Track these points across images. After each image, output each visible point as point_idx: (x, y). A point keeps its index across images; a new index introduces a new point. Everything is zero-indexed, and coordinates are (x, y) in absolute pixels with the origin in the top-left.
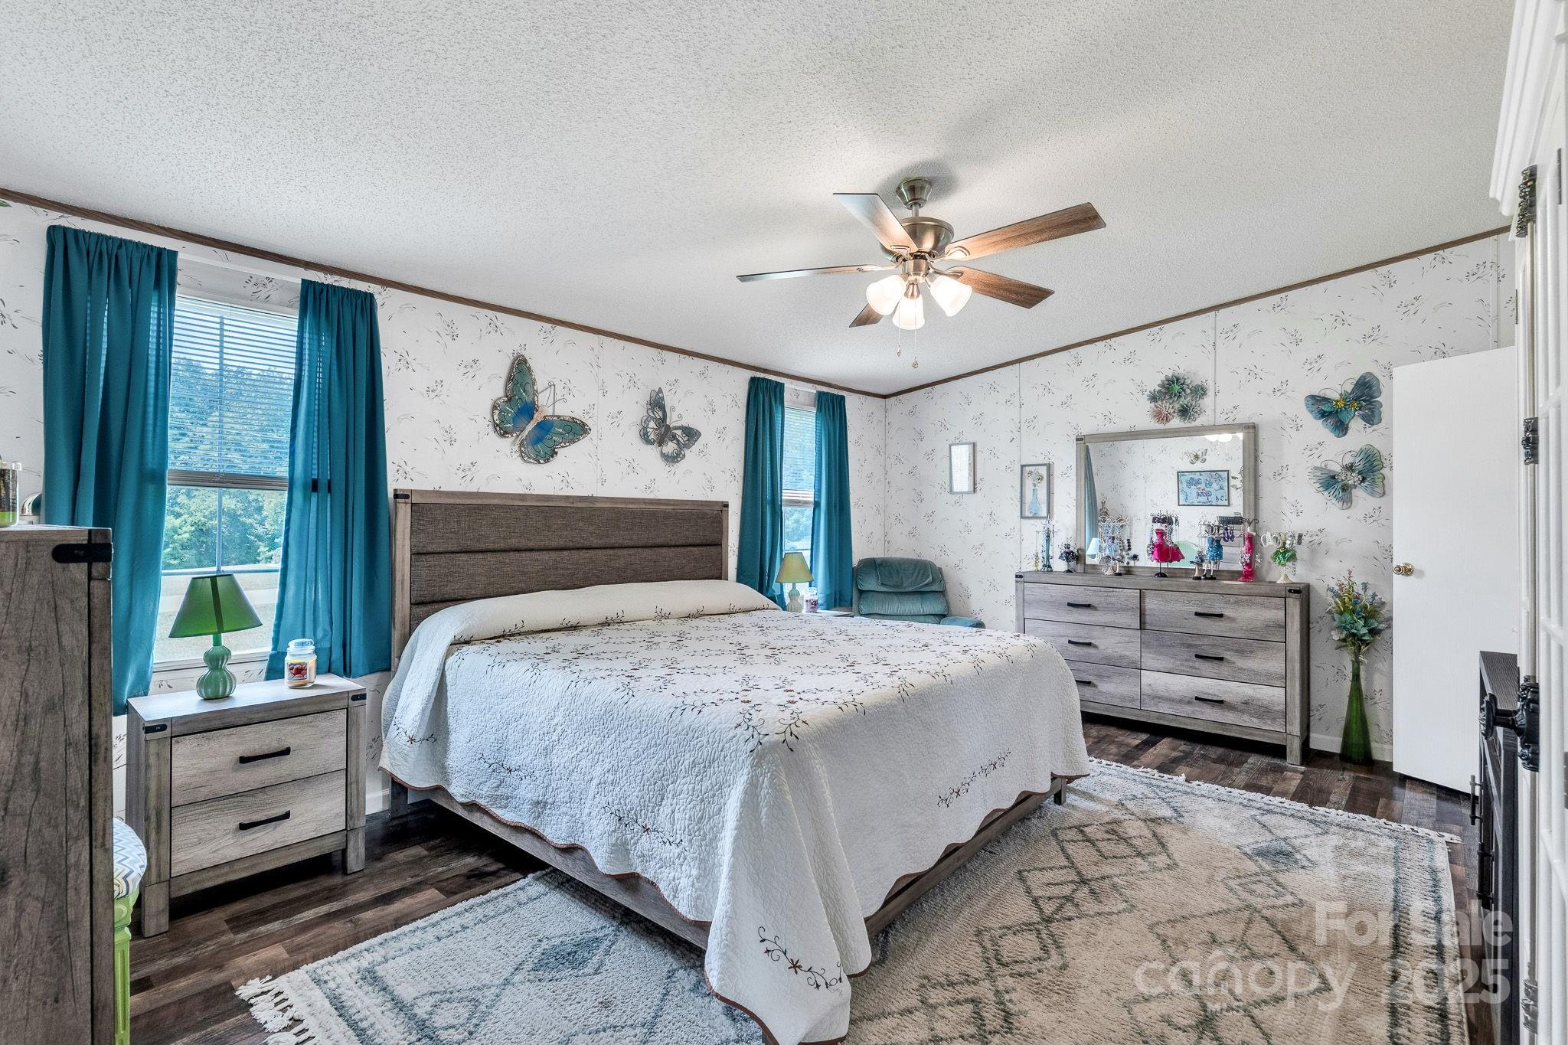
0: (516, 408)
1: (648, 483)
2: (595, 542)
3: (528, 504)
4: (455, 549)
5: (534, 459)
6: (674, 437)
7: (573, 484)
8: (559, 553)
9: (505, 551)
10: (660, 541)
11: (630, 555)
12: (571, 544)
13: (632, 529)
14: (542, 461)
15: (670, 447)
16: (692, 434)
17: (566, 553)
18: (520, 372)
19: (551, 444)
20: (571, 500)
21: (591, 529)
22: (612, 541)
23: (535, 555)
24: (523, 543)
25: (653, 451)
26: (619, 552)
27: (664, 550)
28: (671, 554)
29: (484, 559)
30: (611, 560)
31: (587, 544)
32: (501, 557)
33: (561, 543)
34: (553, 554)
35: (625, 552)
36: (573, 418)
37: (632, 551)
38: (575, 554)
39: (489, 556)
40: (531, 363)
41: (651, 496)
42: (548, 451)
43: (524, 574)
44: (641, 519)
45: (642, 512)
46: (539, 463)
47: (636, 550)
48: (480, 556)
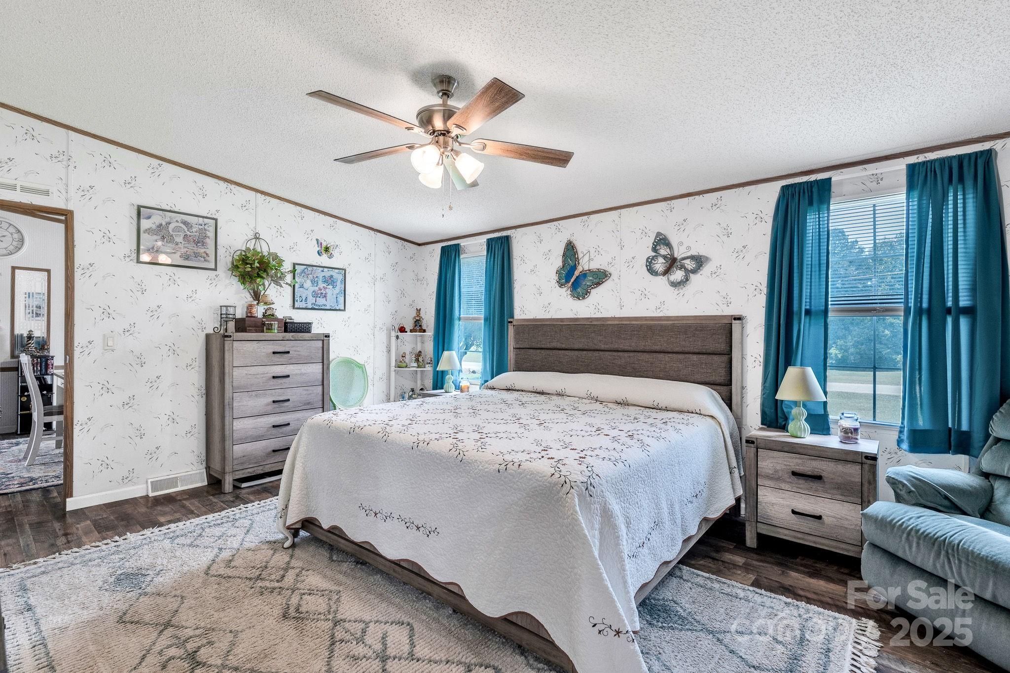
0: (566, 271)
1: (658, 305)
2: (603, 347)
3: (565, 323)
4: (528, 347)
5: (576, 297)
6: (682, 267)
7: (602, 310)
8: (580, 352)
9: (551, 349)
10: (657, 348)
11: (630, 357)
12: (586, 347)
13: (631, 339)
14: (581, 298)
15: (678, 275)
16: (700, 261)
17: (585, 352)
18: (570, 250)
19: (585, 287)
20: (590, 320)
21: (600, 338)
22: (616, 346)
23: (567, 352)
24: (559, 345)
25: (662, 281)
26: (621, 354)
27: (662, 355)
28: (667, 358)
29: (540, 353)
30: (614, 359)
31: (597, 347)
32: (548, 352)
33: (581, 346)
34: (576, 353)
35: (626, 354)
36: (598, 269)
37: (632, 354)
38: (590, 354)
39: (543, 351)
40: (575, 242)
41: (661, 315)
42: (584, 292)
43: (560, 362)
44: (639, 331)
45: (641, 326)
46: (579, 299)
47: (635, 354)
48: (538, 351)
